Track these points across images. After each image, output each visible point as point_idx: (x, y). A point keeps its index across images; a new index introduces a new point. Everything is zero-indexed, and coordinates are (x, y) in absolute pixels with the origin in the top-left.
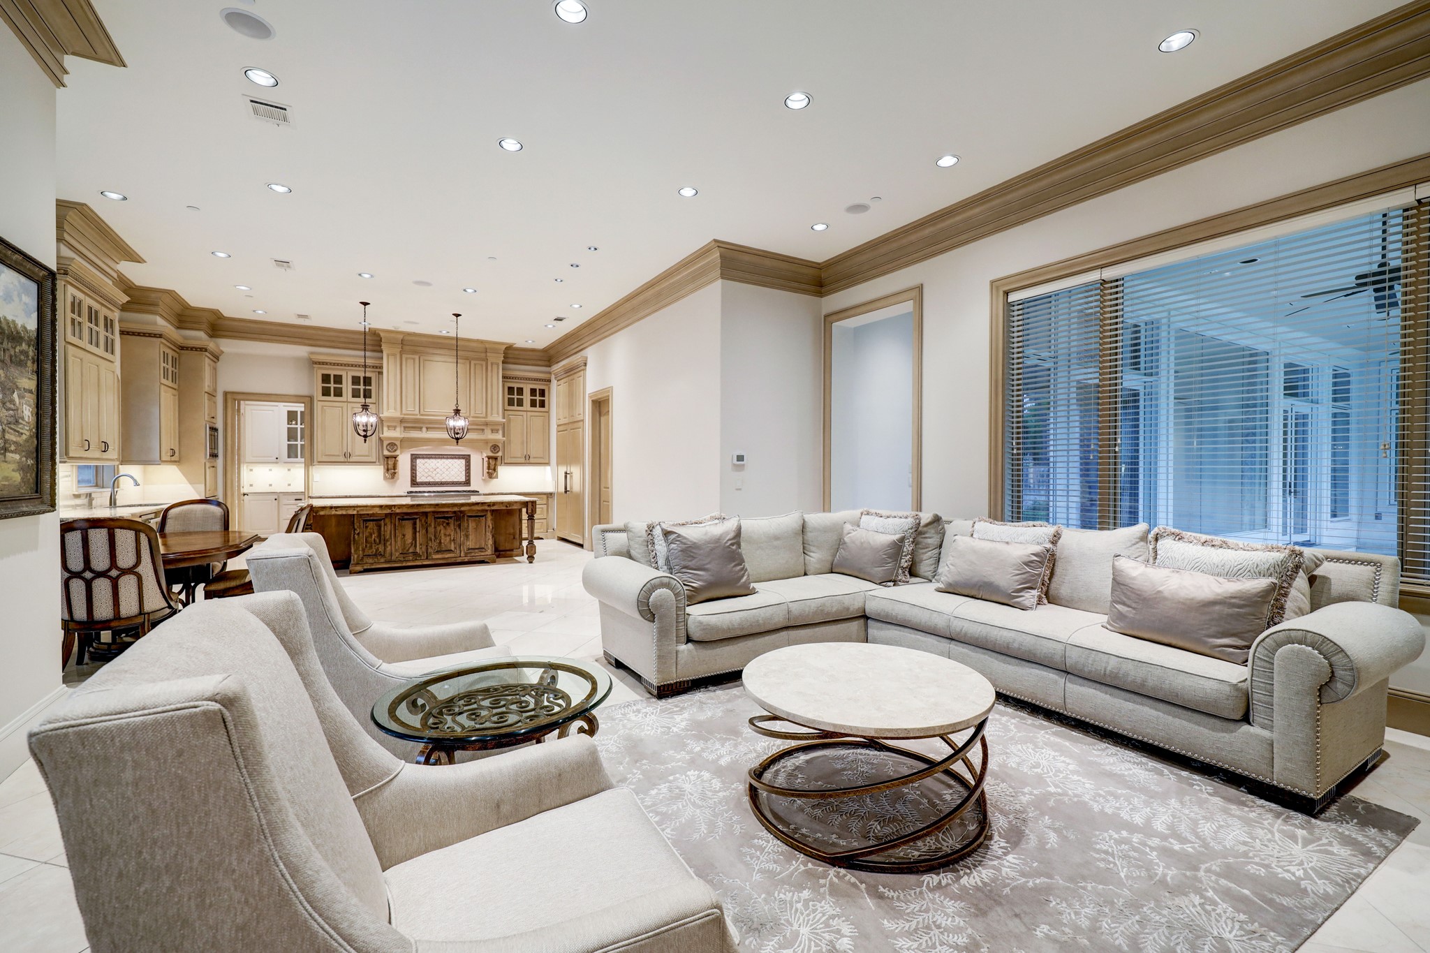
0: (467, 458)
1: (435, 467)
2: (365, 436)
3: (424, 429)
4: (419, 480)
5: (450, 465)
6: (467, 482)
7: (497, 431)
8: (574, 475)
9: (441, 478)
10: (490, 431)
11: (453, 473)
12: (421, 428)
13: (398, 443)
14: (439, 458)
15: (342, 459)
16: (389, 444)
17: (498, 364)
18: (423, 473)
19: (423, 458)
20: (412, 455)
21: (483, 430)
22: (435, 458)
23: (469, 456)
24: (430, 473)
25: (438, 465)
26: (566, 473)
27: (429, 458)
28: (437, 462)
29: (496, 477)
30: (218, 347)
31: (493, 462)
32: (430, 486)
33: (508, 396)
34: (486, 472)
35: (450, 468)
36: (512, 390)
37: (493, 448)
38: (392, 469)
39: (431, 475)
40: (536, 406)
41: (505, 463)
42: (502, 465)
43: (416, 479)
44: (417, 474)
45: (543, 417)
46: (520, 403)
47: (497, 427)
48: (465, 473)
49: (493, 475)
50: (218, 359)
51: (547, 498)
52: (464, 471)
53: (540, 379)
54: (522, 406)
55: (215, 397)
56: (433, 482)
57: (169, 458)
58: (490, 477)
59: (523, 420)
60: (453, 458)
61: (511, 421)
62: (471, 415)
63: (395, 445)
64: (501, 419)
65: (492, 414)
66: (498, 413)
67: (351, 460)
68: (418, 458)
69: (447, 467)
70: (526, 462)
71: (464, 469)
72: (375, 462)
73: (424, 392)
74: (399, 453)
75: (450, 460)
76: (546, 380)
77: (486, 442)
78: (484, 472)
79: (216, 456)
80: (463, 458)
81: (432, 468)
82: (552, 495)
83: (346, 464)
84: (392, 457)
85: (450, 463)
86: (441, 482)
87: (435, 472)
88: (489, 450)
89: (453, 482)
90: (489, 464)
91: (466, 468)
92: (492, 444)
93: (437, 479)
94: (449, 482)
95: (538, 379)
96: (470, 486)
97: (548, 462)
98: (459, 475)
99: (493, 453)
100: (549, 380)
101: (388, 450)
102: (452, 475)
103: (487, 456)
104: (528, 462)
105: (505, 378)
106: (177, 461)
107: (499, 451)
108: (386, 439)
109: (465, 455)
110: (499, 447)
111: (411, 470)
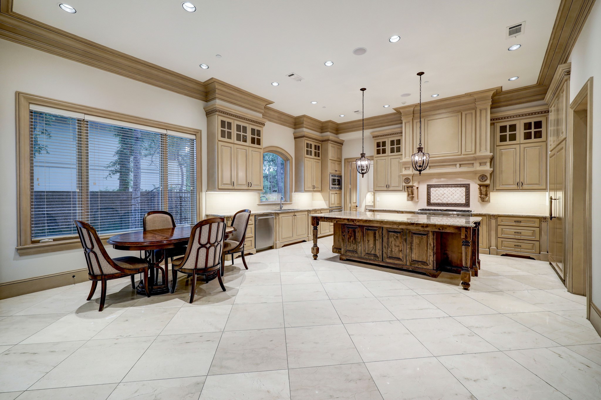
0: (467, 187)
1: (443, 193)
2: (363, 174)
4: (432, 201)
5: (454, 192)
6: (467, 204)
7: (485, 163)
10: (478, 164)
11: (456, 197)
13: (411, 178)
14: (445, 187)
15: (385, 189)
16: (405, 179)
17: (486, 109)
18: (435, 197)
19: (435, 187)
20: (428, 185)
21: (473, 164)
22: (443, 187)
23: (469, 185)
24: (439, 197)
25: (445, 192)
27: (439, 187)
28: (444, 189)
29: (489, 201)
30: (338, 138)
31: (484, 189)
32: (439, 205)
33: (498, 134)
34: (480, 197)
35: (453, 193)
36: (503, 129)
37: (483, 177)
38: (411, 195)
39: (440, 199)
40: (531, 138)
41: (497, 190)
42: (494, 191)
43: (430, 201)
44: (431, 198)
45: (539, 147)
46: (513, 138)
47: (485, 161)
48: (466, 198)
49: (486, 200)
50: (342, 144)
51: (540, 221)
52: (465, 196)
53: (535, 113)
54: (515, 140)
55: (340, 161)
56: (441, 203)
57: (312, 190)
58: (483, 200)
59: (516, 152)
60: (456, 187)
61: (501, 154)
62: (463, 153)
63: (409, 179)
64: (489, 154)
65: (480, 150)
66: (486, 149)
67: (390, 189)
68: (431, 187)
69: (451, 193)
70: (519, 188)
71: (465, 194)
72: (402, 190)
73: (427, 142)
74: (412, 184)
75: (454, 188)
76: (542, 112)
77: (475, 173)
78: (479, 197)
79: (340, 189)
80: (463, 187)
81: (441, 194)
82: (540, 219)
83: (388, 191)
84: (410, 187)
85: (454, 190)
86: (447, 203)
87: (443, 197)
88: (478, 179)
89: (456, 203)
90: (480, 190)
91: (466, 194)
92: (480, 175)
93: (445, 201)
94: (453, 203)
95: (533, 113)
96: (469, 207)
97: (545, 188)
98: (461, 199)
99: (481, 181)
100: (546, 111)
101: (405, 183)
102: (456, 199)
103: (478, 184)
104: (521, 188)
105: (497, 119)
106: (320, 191)
107: (487, 179)
108: (404, 175)
109: (465, 184)
110: (487, 177)
111: (427, 195)
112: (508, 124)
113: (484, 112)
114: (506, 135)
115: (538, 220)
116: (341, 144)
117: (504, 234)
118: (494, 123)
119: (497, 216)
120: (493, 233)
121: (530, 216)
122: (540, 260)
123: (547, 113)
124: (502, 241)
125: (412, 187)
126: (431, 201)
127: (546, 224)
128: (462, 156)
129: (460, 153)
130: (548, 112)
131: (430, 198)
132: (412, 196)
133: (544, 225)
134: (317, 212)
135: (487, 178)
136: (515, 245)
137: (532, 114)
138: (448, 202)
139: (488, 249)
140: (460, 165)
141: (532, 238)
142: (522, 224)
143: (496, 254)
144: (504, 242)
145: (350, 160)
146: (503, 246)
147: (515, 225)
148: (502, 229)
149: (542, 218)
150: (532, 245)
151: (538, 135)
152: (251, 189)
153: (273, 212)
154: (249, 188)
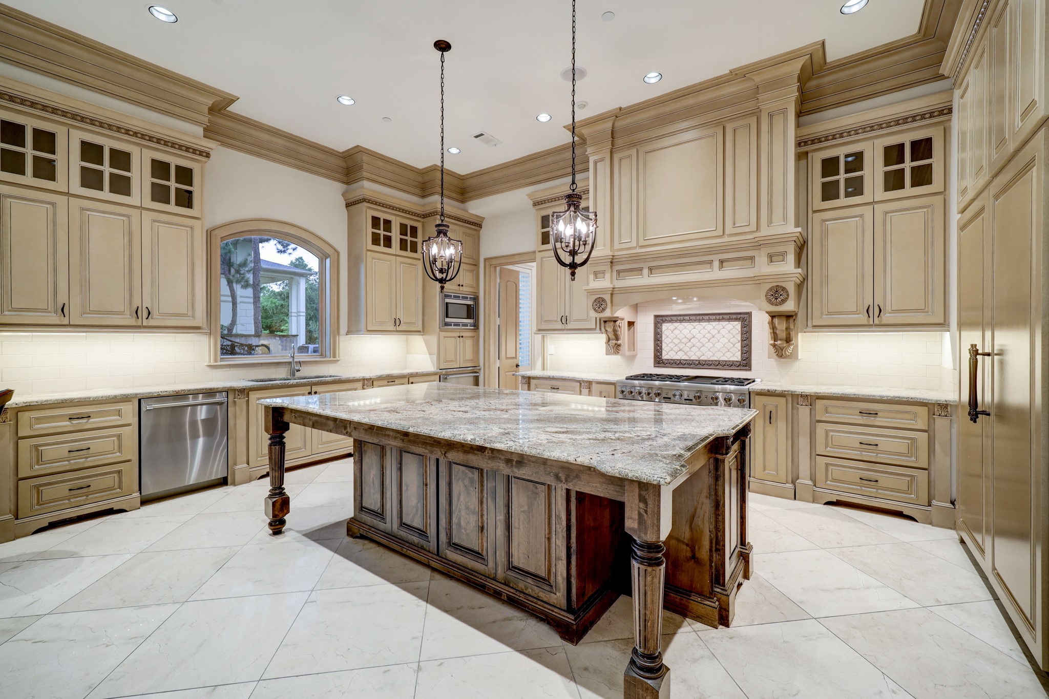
0: (745, 320)
1: (689, 336)
3: (646, 271)
4: (665, 356)
5: (714, 332)
6: (745, 363)
7: (783, 256)
8: (1009, 358)
9: (699, 354)
10: (765, 259)
11: (719, 345)
12: (641, 269)
13: (607, 298)
14: (695, 321)
15: (561, 326)
16: (594, 301)
17: (784, 111)
18: (672, 345)
19: (671, 321)
20: (656, 316)
21: (752, 258)
22: (690, 321)
23: (749, 314)
24: (682, 346)
25: (695, 332)
26: (975, 352)
27: (681, 321)
28: (693, 327)
29: (794, 356)
30: (466, 211)
31: (781, 325)
32: (681, 366)
33: (817, 180)
34: (774, 346)
35: (713, 336)
36: (830, 166)
37: (777, 294)
38: (614, 342)
39: (683, 349)
40: (902, 186)
41: (814, 326)
42: (808, 329)
43: (661, 355)
44: (663, 347)
45: (925, 210)
46: (855, 187)
47: (781, 249)
48: (742, 347)
49: (787, 353)
50: (480, 226)
51: (931, 414)
52: (740, 344)
53: (914, 117)
54: (860, 193)
55: (475, 265)
56: (686, 360)
57: (392, 328)
58: (780, 354)
59: (863, 226)
60: (719, 320)
61: (825, 233)
62: (727, 232)
63: (604, 300)
64: (791, 229)
65: (770, 222)
66: (785, 219)
67: (569, 326)
68: (664, 322)
69: (708, 336)
70: (871, 322)
71: (740, 339)
72: (595, 329)
73: (645, 207)
74: (612, 314)
75: (714, 324)
76: (932, 115)
77: (757, 282)
78: (771, 345)
79: (476, 326)
80: (736, 319)
81: (685, 337)
82: (931, 407)
83: (565, 332)
84: (610, 321)
85: (714, 327)
86: (699, 361)
87: (689, 344)
88: (764, 298)
89: (719, 361)
90: (773, 328)
91: (741, 337)
92: (768, 286)
93: (694, 356)
94: (712, 361)
95: (907, 118)
96: (751, 370)
97: (942, 321)
98: (731, 350)
99: (772, 304)
100: (943, 110)
101: (595, 309)
102: (719, 351)
103: (767, 312)
104: (876, 322)
105: (813, 142)
106: (419, 331)
107: (787, 298)
108: (590, 292)
109: (740, 313)
110: (787, 292)
111: (655, 341)
112: (841, 152)
113: (778, 120)
114: (838, 181)
115: (923, 411)
116: (476, 224)
117: (834, 446)
118: (807, 153)
119: (814, 398)
120: (804, 443)
121: (903, 398)
122: (931, 524)
123: (946, 114)
124: (827, 465)
125: (615, 321)
126: (663, 355)
127: (946, 421)
128: (726, 239)
129: (720, 232)
130: (950, 111)
131: (661, 348)
132: (616, 344)
133: (941, 423)
134: (396, 383)
135: (788, 295)
136: (861, 479)
137: (905, 120)
138: (701, 359)
139: (791, 486)
140: (722, 262)
141: (908, 461)
142: (878, 421)
143: (811, 500)
144: (831, 467)
145: (494, 262)
146: (830, 478)
147: (861, 422)
148: (827, 432)
149: (936, 406)
150: (909, 479)
151: (922, 177)
152: (149, 325)
153: (222, 387)
154: (140, 323)
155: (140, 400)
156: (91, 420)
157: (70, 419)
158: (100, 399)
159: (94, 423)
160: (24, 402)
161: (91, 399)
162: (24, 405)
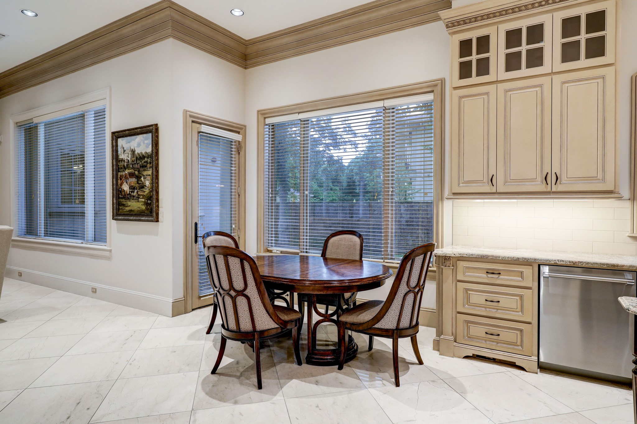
152: (557, 190)
153: (628, 265)
154: (549, 189)
155: (539, 266)
156: (501, 277)
157: (487, 272)
158: (507, 259)
159: (502, 279)
160: (459, 254)
161: (500, 258)
162: (459, 256)
